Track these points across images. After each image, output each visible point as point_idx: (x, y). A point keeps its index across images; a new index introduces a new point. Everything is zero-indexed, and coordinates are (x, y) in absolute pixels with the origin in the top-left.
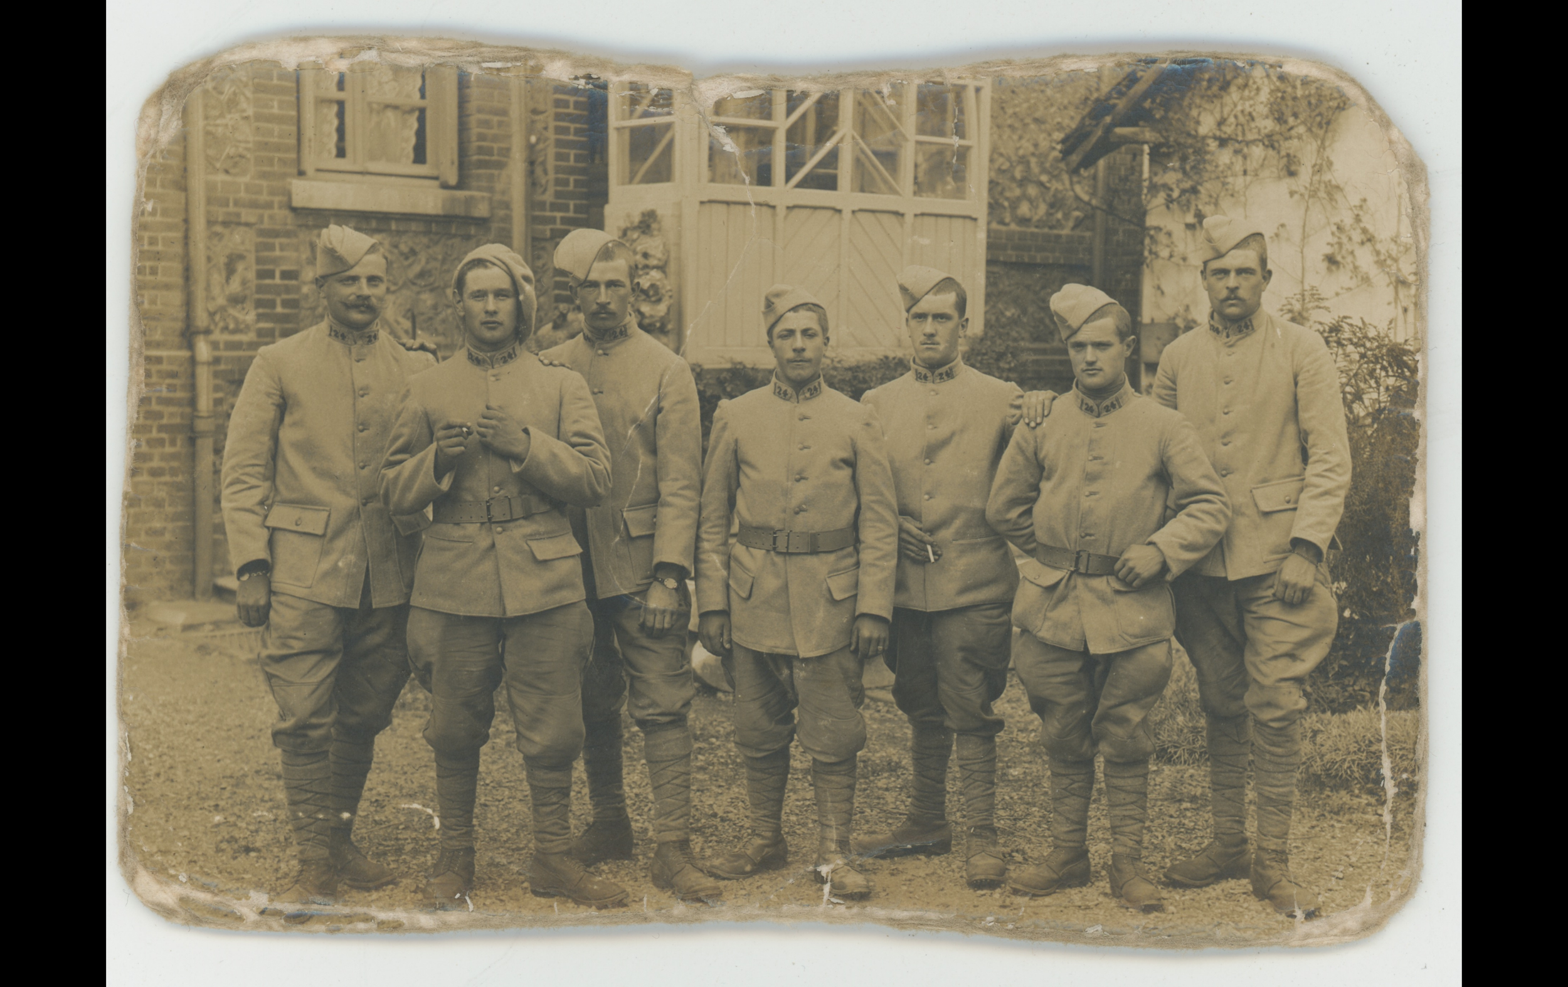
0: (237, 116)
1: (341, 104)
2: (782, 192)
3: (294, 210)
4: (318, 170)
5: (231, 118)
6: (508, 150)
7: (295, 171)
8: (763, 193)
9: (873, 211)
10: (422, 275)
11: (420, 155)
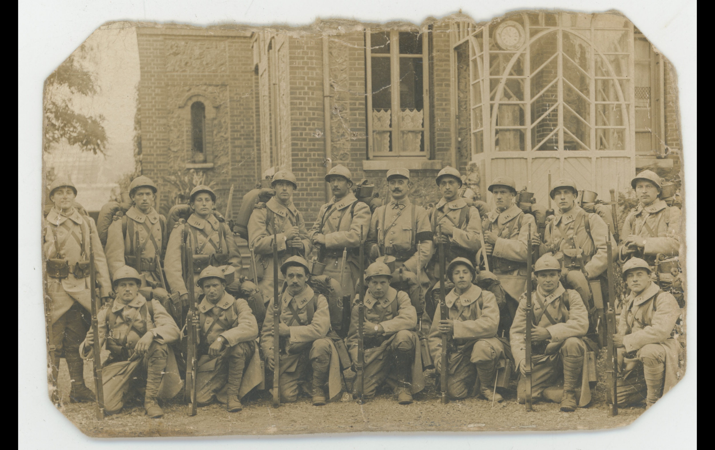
0: (344, 140)
1: (391, 132)
2: (530, 152)
3: (365, 171)
4: (374, 156)
5: (342, 141)
6: (450, 144)
7: (365, 157)
8: (521, 154)
9: (576, 158)
10: (416, 192)
11: (422, 149)
